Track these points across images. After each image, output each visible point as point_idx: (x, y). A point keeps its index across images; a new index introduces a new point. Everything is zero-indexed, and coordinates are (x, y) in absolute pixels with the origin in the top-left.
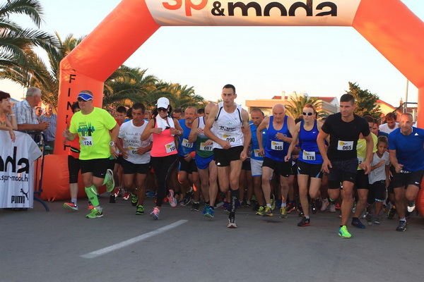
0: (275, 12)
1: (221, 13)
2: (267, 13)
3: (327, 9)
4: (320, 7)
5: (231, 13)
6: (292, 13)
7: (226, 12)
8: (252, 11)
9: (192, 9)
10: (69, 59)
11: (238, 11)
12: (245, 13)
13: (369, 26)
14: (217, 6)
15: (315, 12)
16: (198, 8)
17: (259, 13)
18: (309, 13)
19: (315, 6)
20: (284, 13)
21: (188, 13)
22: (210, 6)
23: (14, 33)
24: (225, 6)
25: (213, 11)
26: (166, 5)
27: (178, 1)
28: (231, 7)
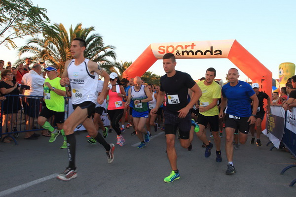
0: (199, 54)
1: (179, 54)
3: (218, 52)
4: (215, 52)
5: (183, 54)
6: (205, 54)
7: (181, 54)
8: (190, 54)
10: (126, 72)
11: (185, 54)
12: (188, 54)
13: (234, 58)
14: (178, 52)
15: (214, 53)
17: (193, 54)
19: (213, 51)
20: (202, 54)
22: (175, 52)
23: (107, 63)
24: (181, 52)
25: (176, 54)
26: (159, 52)
27: (164, 51)
28: (183, 52)
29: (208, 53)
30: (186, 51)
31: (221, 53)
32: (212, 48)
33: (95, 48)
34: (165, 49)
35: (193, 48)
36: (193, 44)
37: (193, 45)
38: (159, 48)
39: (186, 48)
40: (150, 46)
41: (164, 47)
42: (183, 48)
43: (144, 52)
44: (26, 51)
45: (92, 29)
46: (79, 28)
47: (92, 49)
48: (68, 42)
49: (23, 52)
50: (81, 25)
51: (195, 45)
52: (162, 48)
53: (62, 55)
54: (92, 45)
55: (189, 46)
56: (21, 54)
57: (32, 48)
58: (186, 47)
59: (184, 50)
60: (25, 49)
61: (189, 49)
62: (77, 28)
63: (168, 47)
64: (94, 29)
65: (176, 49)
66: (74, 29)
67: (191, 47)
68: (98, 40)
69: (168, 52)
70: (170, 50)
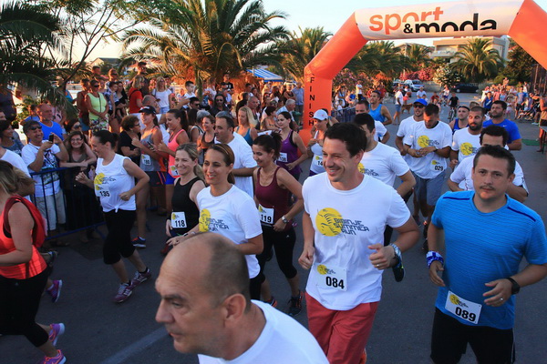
0: (450, 28)
1: (411, 31)
2: (443, 30)
4: (483, 24)
5: (418, 31)
6: (462, 28)
8: (432, 29)
9: (390, 30)
10: (310, 67)
11: (422, 30)
12: (427, 30)
14: (407, 26)
15: (479, 27)
16: (394, 29)
17: (437, 30)
18: (475, 28)
19: (479, 23)
20: (456, 29)
21: (387, 32)
22: (402, 27)
24: (413, 27)
25: (405, 30)
26: (372, 28)
27: (381, 24)
28: (418, 27)
29: (469, 27)
30: (423, 25)
31: (494, 26)
32: (476, 16)
33: (251, 24)
34: (383, 21)
35: (437, 18)
36: (438, 9)
37: (438, 12)
38: (372, 20)
39: (423, 18)
40: (353, 15)
41: (380, 17)
42: (417, 19)
43: (343, 28)
44: (132, 39)
47: (247, 27)
48: (202, 16)
49: (129, 42)
51: (442, 12)
52: (376, 19)
53: (194, 42)
54: (245, 19)
55: (430, 13)
56: (126, 46)
57: (143, 32)
58: (424, 15)
59: (420, 23)
60: (131, 36)
61: (429, 21)
63: (388, 17)
65: (404, 21)
67: (433, 16)
68: (255, 8)
69: (388, 27)
70: (393, 22)
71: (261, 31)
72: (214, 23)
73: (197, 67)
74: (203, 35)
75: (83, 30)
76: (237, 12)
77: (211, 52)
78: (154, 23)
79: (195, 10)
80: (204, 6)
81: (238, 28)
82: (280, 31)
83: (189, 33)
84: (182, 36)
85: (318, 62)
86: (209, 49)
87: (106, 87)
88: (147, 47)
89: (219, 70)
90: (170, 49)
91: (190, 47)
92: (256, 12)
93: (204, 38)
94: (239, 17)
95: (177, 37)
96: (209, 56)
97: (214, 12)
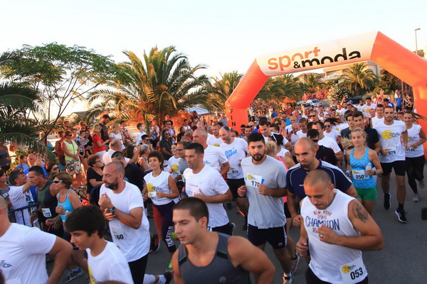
0: (327, 61)
1: (299, 67)
2: (323, 63)
3: (355, 55)
4: (351, 55)
5: (304, 66)
6: (336, 60)
7: (301, 66)
8: (315, 63)
9: (284, 68)
10: (229, 102)
11: (307, 64)
12: (311, 65)
14: (296, 64)
15: (348, 57)
16: (286, 66)
17: (318, 63)
18: (345, 58)
19: (348, 54)
20: (332, 61)
21: (282, 70)
22: (292, 64)
24: (300, 63)
25: (294, 67)
26: (270, 68)
27: (276, 64)
28: (303, 63)
29: (340, 59)
30: (307, 61)
31: (359, 55)
32: (344, 50)
33: (181, 76)
34: (277, 62)
35: (316, 55)
36: (316, 48)
37: (316, 51)
38: (269, 62)
39: (307, 57)
40: (255, 61)
41: (275, 59)
42: (302, 58)
43: (249, 71)
44: (94, 98)
45: (172, 49)
46: (156, 53)
47: (178, 78)
48: (145, 74)
49: (92, 99)
50: (156, 49)
51: (319, 50)
52: (272, 61)
53: (140, 94)
54: (177, 73)
55: (311, 52)
56: (90, 104)
57: (102, 91)
58: (307, 54)
59: (305, 60)
60: (93, 95)
61: (311, 57)
62: (152, 53)
63: (281, 59)
64: (175, 49)
65: (293, 60)
66: (148, 55)
67: (313, 54)
68: (183, 64)
69: (282, 66)
70: (285, 62)
71: (190, 80)
72: (153, 79)
73: (144, 112)
74: (147, 88)
75: (57, 96)
76: (171, 69)
77: (154, 100)
78: (111, 84)
79: (139, 71)
80: (145, 68)
81: (172, 80)
82: (203, 78)
83: (136, 88)
84: (131, 91)
85: (234, 97)
86: (153, 98)
87: (77, 135)
88: (107, 102)
89: (161, 112)
90: (122, 102)
91: (139, 98)
92: (184, 67)
93: (148, 91)
94: (172, 72)
95: (128, 92)
96: (153, 103)
97: (153, 71)
